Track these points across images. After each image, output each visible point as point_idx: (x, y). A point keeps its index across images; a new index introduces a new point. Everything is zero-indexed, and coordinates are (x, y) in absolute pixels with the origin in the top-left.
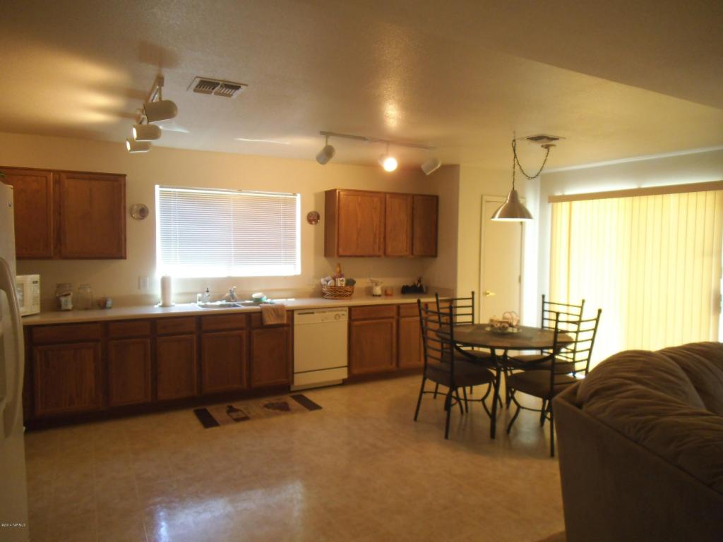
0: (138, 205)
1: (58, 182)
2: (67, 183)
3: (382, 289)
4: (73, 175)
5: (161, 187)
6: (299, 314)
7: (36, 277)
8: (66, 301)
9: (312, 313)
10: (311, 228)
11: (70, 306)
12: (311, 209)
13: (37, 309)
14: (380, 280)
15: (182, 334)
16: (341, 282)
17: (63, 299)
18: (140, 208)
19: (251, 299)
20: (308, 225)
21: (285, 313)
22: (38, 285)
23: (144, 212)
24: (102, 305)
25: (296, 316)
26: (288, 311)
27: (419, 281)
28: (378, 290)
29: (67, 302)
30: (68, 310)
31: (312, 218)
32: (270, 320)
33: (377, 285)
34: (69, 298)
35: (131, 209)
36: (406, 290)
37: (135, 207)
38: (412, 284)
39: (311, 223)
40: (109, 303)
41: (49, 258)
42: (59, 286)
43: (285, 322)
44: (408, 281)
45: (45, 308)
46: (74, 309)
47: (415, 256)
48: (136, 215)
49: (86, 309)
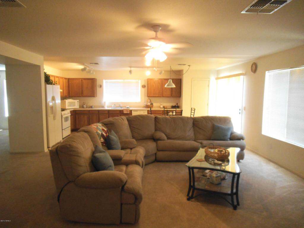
1: (82, 81)
2: (84, 81)
3: (163, 106)
4: (85, 79)
5: (105, 80)
7: (78, 101)
9: (137, 111)
10: (143, 89)
11: (85, 107)
12: (143, 84)
13: (78, 107)
14: (162, 104)
16: (149, 104)
17: (84, 106)
18: (100, 85)
20: (142, 88)
21: (129, 111)
22: (78, 102)
24: (91, 107)
25: (133, 112)
26: (130, 110)
27: (177, 104)
28: (162, 107)
29: (85, 106)
31: (144, 86)
32: (125, 112)
40: (93, 107)
41: (80, 97)
42: (84, 103)
43: (129, 113)
44: (174, 104)
45: (80, 107)
46: (86, 108)
47: (173, 97)
48: (99, 87)
49: (89, 108)
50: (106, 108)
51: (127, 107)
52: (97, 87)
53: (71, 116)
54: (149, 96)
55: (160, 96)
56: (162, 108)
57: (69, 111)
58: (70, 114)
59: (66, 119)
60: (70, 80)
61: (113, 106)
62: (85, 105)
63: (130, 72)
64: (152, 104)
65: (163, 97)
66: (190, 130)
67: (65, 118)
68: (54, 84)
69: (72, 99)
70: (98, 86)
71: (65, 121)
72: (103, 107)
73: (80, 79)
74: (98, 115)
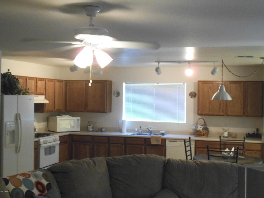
0: (116, 91)
1: (86, 84)
3: (228, 133)
5: (126, 83)
6: (169, 141)
7: (79, 118)
8: (90, 128)
9: (176, 141)
10: (192, 100)
12: (192, 90)
13: (79, 130)
14: (225, 128)
15: (119, 144)
16: (200, 128)
17: (89, 127)
18: (117, 92)
19: (160, 133)
22: (80, 121)
23: (119, 94)
24: (101, 130)
25: (167, 142)
28: (226, 134)
30: (90, 131)
31: (192, 95)
33: (225, 131)
34: (91, 127)
35: (114, 93)
36: (249, 136)
37: (116, 92)
38: (253, 132)
39: (192, 97)
40: (103, 130)
41: (83, 112)
42: (89, 122)
44: (251, 131)
45: (82, 129)
46: (93, 131)
47: (247, 116)
48: (116, 95)
49: (96, 131)
50: (125, 133)
51: (161, 132)
52: (113, 96)
53: (60, 144)
54: (200, 112)
55: (221, 113)
56: (226, 137)
57: (57, 136)
58: (59, 142)
59: (50, 150)
60: (68, 84)
61: (136, 129)
62: (90, 125)
63: (157, 70)
64: (206, 129)
65: (228, 116)
66: (234, 191)
67: (46, 149)
68: (24, 94)
69: (70, 116)
70: (114, 94)
71: (46, 154)
72: (120, 130)
73: (84, 83)
74: (107, 145)
